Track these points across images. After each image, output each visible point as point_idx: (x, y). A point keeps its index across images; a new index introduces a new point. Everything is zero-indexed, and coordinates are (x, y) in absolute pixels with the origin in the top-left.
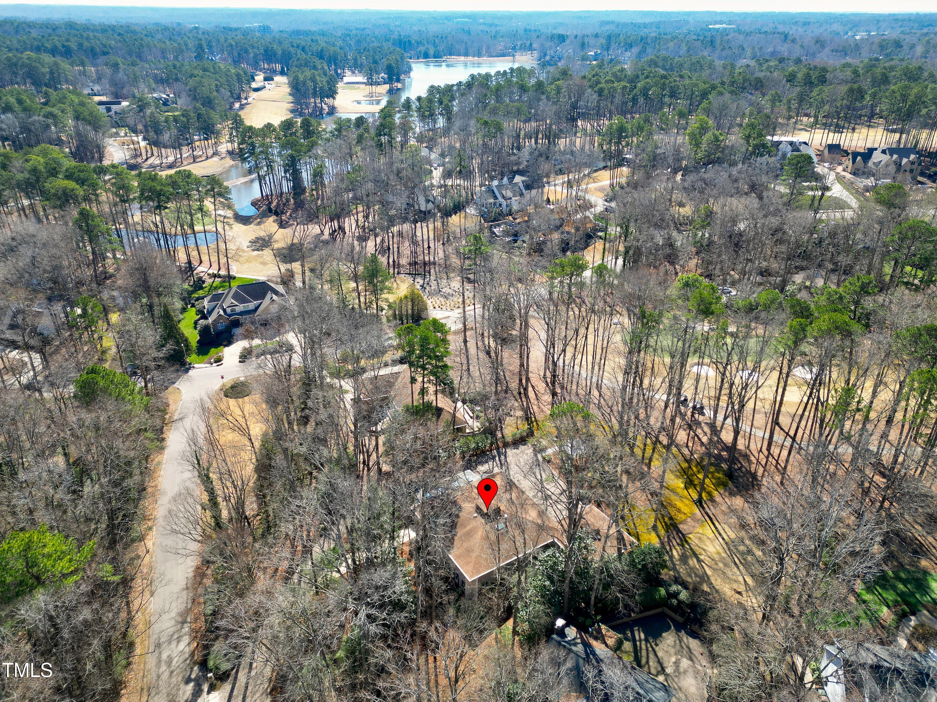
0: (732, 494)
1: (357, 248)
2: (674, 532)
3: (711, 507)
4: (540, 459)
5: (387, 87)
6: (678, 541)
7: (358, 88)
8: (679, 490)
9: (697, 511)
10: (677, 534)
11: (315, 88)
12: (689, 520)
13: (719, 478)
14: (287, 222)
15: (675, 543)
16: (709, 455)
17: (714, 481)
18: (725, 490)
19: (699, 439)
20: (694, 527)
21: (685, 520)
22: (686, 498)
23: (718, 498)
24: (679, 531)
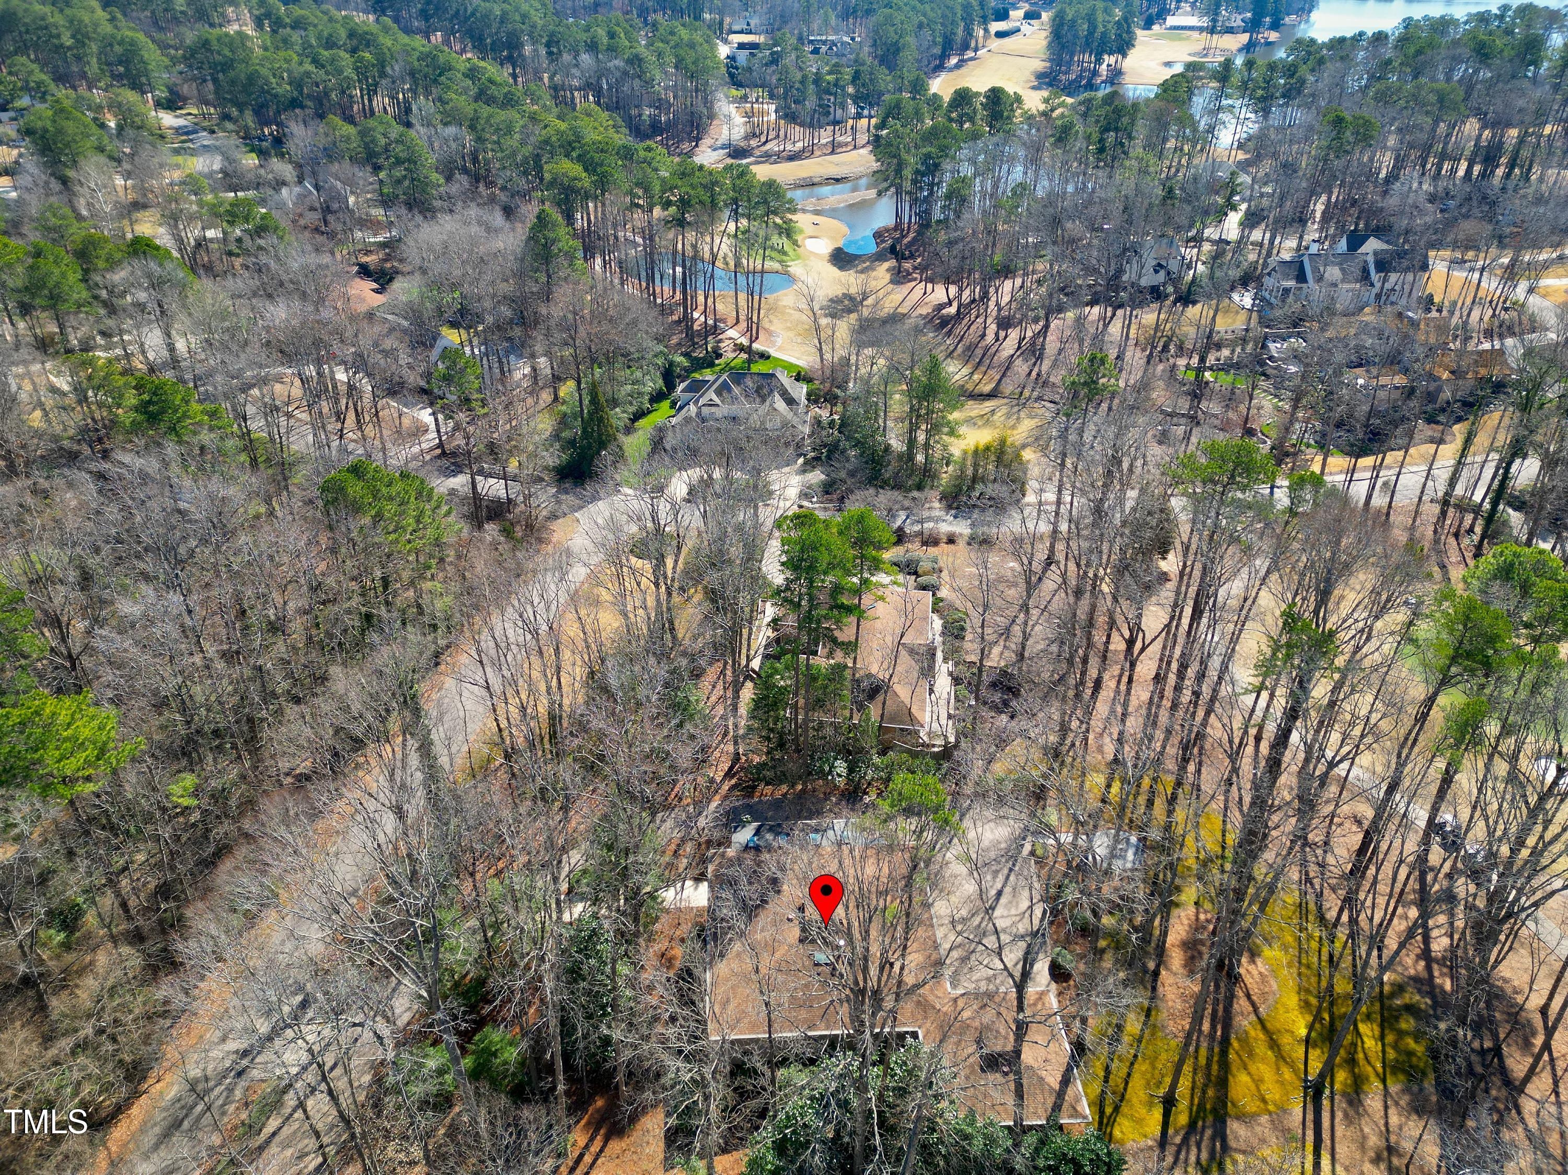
0: (1418, 1108)
1: (990, 337)
2: (1208, 1133)
3: (1339, 1115)
4: (1027, 848)
5: (1245, 38)
6: (1204, 1155)
7: (1188, 38)
8: (1285, 1040)
9: (1297, 1111)
10: (1213, 1139)
11: (1091, 33)
12: (1264, 1119)
13: (1410, 1054)
14: (909, 274)
15: (1193, 1158)
16: (1425, 984)
17: (1391, 1054)
18: (1406, 1090)
19: (1427, 939)
20: (1263, 1141)
21: (1254, 1116)
22: (1292, 1065)
23: (1373, 1102)
24: (1220, 1134)
